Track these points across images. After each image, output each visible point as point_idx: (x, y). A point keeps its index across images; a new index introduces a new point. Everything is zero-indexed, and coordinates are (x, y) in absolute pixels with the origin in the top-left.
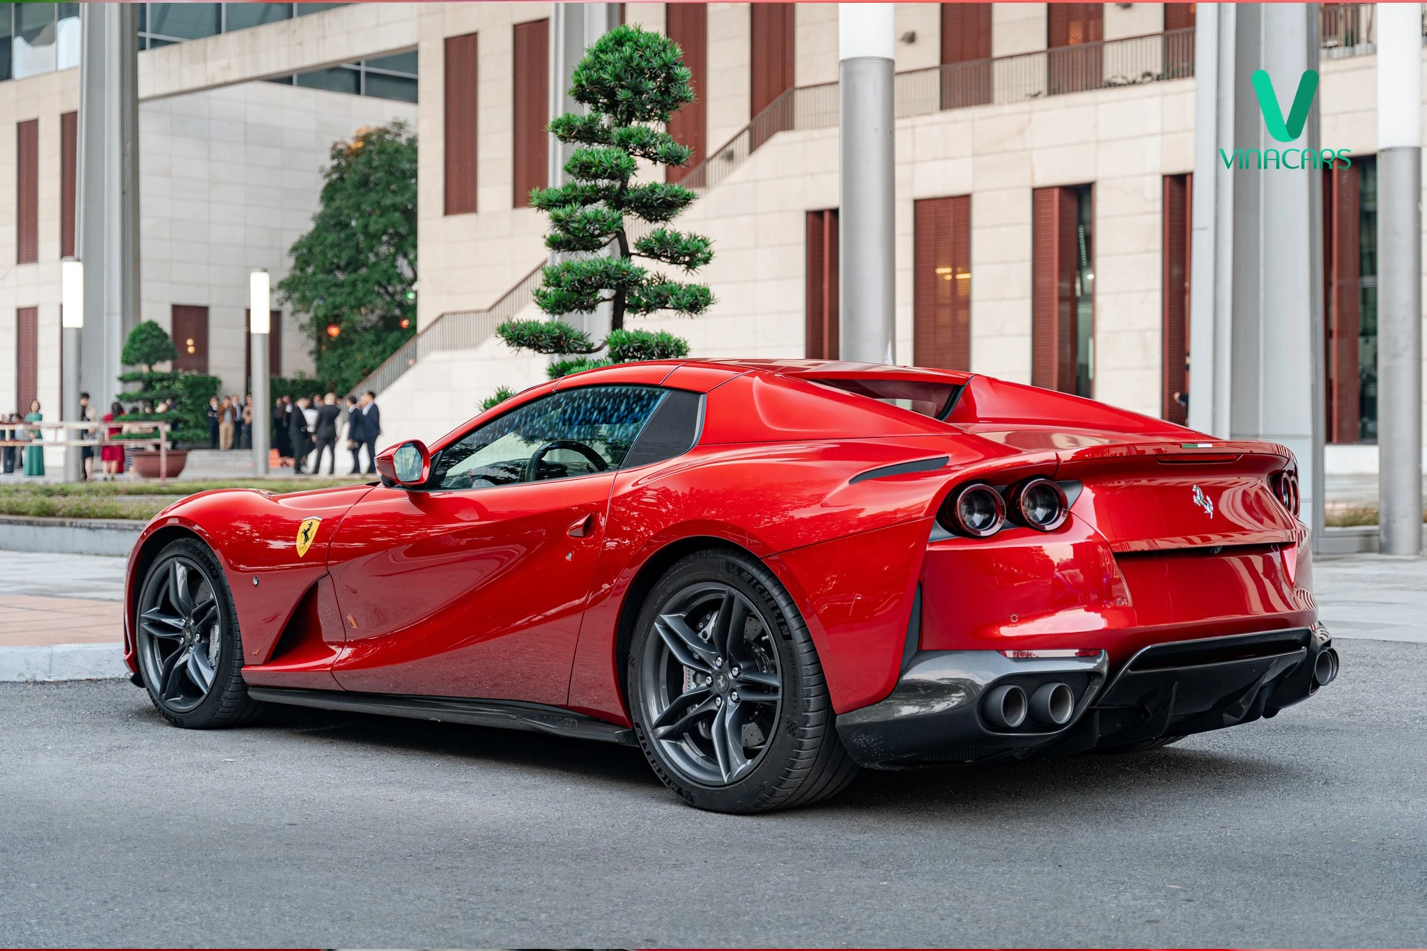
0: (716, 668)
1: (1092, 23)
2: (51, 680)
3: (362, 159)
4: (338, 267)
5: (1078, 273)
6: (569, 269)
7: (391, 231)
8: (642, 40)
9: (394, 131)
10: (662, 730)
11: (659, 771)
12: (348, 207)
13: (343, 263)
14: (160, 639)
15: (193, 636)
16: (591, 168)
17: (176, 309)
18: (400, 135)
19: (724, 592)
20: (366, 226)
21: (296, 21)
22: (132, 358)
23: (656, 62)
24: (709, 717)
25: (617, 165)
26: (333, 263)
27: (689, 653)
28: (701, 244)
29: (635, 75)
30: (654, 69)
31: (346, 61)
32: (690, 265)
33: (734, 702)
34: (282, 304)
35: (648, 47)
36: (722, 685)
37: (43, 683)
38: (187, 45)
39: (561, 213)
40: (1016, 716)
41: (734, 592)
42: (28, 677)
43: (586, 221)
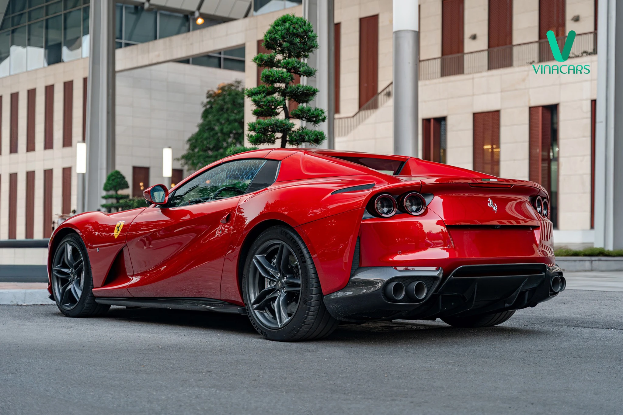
0: (277, 278)
1: (560, 29)
2: (25, 304)
3: (221, 98)
4: (209, 149)
5: (551, 148)
6: (259, 123)
7: (234, 132)
8: (294, 20)
9: (236, 85)
10: (255, 306)
11: (254, 324)
12: (213, 121)
13: (211, 147)
14: (62, 279)
15: (74, 276)
16: (270, 78)
17: (135, 169)
18: (238, 87)
19: (279, 244)
20: (222, 130)
21: (190, 33)
22: (108, 188)
23: (301, 30)
24: (274, 299)
25: (282, 76)
26: (207, 147)
27: (267, 272)
28: (320, 112)
29: (291, 36)
30: (299, 33)
31: (213, 52)
32: (316, 122)
33: (284, 292)
34: (183, 166)
35: (297, 23)
36: (280, 285)
37: (21, 305)
38: (140, 46)
39: (256, 98)
40: (400, 296)
41: (284, 243)
42: (15, 303)
43: (267, 102)
